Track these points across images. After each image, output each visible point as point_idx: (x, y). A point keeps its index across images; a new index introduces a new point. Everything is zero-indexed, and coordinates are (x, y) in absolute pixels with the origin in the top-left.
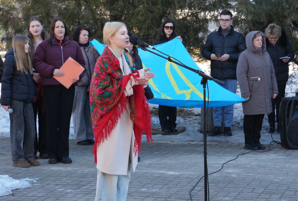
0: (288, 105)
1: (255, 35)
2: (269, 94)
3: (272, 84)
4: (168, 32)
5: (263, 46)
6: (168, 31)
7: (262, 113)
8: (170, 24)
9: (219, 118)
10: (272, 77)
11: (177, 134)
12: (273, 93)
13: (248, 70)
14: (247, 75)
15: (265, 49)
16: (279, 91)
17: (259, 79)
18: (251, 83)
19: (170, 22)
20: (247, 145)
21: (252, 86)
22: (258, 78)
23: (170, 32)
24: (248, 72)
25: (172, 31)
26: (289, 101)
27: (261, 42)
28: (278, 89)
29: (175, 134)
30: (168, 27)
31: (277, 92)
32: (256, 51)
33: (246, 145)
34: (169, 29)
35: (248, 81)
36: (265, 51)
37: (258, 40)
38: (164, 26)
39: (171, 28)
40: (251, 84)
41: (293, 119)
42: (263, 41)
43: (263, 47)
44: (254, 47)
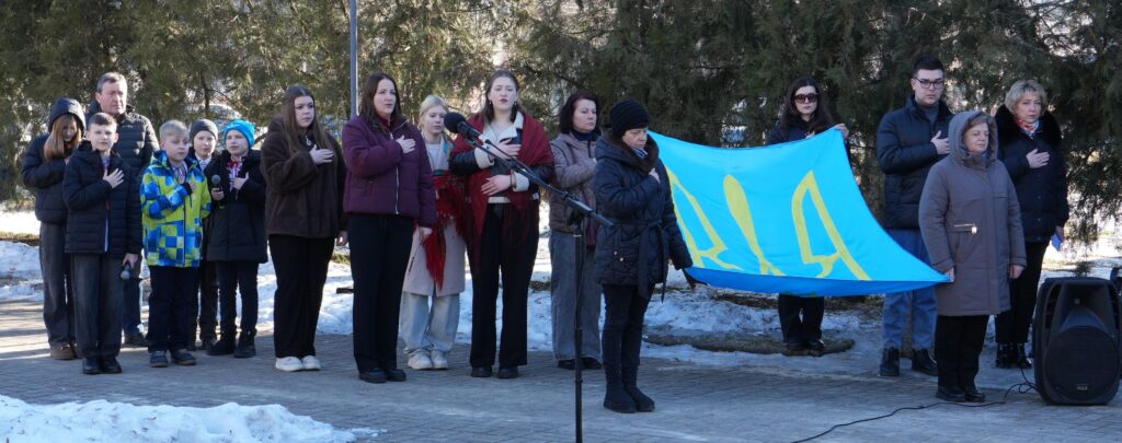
0: (1050, 299)
1: (970, 121)
2: (1000, 267)
3: (1011, 242)
4: (806, 108)
5: (989, 148)
6: (805, 105)
7: (981, 313)
8: (806, 90)
9: (899, 328)
10: (1009, 226)
11: (820, 356)
12: (1011, 265)
13: (948, 207)
14: (942, 219)
15: (994, 156)
16: (1028, 260)
17: (974, 230)
18: (954, 238)
19: (805, 85)
20: (943, 388)
21: (957, 246)
22: (971, 227)
23: (808, 108)
24: (945, 213)
25: (813, 105)
26: (1052, 287)
27: (987, 139)
28: (1025, 255)
29: (814, 355)
30: (802, 97)
31: (1024, 262)
32: (970, 161)
33: (940, 390)
34: (807, 100)
35: (947, 232)
36: (994, 161)
37: (978, 134)
38: (794, 97)
39: (810, 97)
40: (953, 242)
41: (1062, 330)
42: (990, 137)
43: (989, 150)
44: (967, 150)
